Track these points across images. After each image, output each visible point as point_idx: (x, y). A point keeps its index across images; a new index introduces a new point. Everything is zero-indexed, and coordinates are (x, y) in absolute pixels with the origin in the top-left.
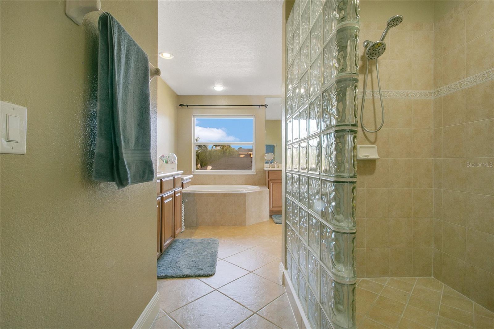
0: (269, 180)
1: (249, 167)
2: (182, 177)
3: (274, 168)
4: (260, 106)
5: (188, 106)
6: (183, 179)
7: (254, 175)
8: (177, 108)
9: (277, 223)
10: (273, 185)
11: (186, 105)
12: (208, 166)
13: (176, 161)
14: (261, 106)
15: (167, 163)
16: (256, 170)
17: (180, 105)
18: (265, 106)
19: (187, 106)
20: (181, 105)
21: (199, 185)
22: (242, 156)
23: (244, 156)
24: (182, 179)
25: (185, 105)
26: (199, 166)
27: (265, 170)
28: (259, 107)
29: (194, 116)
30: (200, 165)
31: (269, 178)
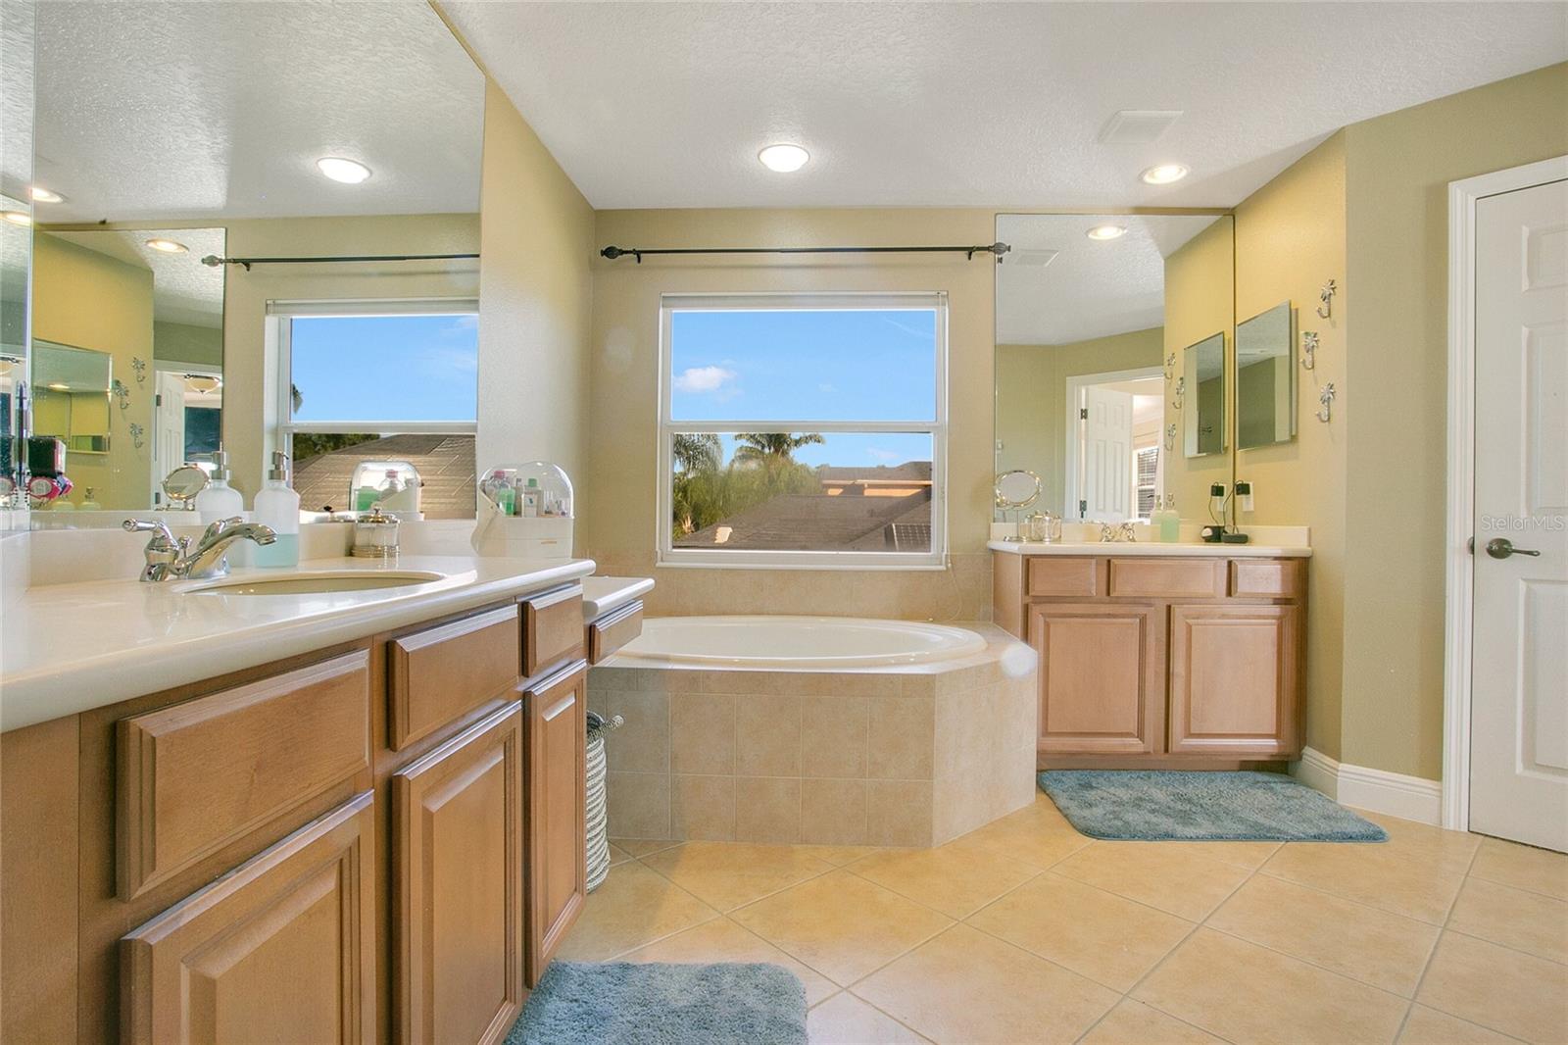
0: (1028, 600)
1: (919, 537)
2: (585, 599)
3: (1041, 540)
4: (970, 251)
5: (642, 255)
6: (596, 605)
7: (939, 572)
8: (594, 267)
9: (1088, 832)
10: (1047, 625)
11: (634, 252)
12: (720, 526)
13: (570, 505)
14: (979, 249)
15: (517, 513)
16: (952, 548)
17: (604, 253)
18: (996, 248)
19: (638, 253)
20: (610, 253)
21: (688, 615)
22: (832, 492)
23: (841, 490)
24: (589, 608)
25: (627, 252)
26: (688, 525)
27: (994, 551)
28: (964, 254)
29: (669, 301)
30: (690, 522)
31: (1027, 590)
